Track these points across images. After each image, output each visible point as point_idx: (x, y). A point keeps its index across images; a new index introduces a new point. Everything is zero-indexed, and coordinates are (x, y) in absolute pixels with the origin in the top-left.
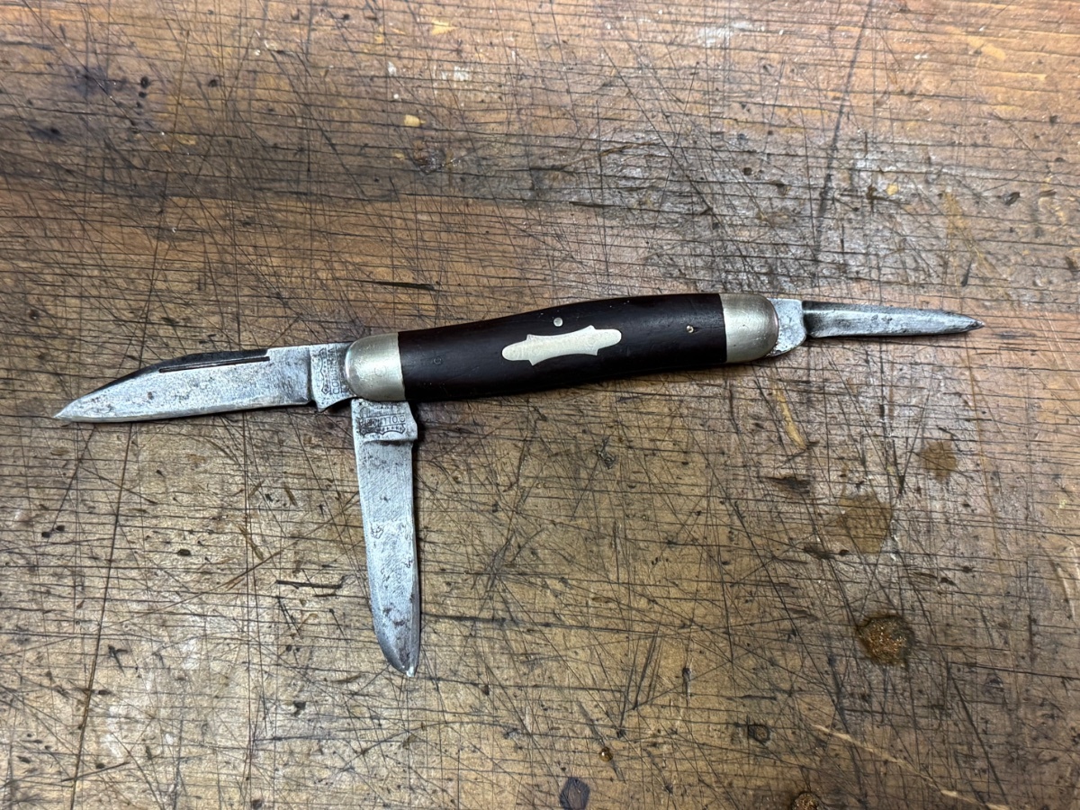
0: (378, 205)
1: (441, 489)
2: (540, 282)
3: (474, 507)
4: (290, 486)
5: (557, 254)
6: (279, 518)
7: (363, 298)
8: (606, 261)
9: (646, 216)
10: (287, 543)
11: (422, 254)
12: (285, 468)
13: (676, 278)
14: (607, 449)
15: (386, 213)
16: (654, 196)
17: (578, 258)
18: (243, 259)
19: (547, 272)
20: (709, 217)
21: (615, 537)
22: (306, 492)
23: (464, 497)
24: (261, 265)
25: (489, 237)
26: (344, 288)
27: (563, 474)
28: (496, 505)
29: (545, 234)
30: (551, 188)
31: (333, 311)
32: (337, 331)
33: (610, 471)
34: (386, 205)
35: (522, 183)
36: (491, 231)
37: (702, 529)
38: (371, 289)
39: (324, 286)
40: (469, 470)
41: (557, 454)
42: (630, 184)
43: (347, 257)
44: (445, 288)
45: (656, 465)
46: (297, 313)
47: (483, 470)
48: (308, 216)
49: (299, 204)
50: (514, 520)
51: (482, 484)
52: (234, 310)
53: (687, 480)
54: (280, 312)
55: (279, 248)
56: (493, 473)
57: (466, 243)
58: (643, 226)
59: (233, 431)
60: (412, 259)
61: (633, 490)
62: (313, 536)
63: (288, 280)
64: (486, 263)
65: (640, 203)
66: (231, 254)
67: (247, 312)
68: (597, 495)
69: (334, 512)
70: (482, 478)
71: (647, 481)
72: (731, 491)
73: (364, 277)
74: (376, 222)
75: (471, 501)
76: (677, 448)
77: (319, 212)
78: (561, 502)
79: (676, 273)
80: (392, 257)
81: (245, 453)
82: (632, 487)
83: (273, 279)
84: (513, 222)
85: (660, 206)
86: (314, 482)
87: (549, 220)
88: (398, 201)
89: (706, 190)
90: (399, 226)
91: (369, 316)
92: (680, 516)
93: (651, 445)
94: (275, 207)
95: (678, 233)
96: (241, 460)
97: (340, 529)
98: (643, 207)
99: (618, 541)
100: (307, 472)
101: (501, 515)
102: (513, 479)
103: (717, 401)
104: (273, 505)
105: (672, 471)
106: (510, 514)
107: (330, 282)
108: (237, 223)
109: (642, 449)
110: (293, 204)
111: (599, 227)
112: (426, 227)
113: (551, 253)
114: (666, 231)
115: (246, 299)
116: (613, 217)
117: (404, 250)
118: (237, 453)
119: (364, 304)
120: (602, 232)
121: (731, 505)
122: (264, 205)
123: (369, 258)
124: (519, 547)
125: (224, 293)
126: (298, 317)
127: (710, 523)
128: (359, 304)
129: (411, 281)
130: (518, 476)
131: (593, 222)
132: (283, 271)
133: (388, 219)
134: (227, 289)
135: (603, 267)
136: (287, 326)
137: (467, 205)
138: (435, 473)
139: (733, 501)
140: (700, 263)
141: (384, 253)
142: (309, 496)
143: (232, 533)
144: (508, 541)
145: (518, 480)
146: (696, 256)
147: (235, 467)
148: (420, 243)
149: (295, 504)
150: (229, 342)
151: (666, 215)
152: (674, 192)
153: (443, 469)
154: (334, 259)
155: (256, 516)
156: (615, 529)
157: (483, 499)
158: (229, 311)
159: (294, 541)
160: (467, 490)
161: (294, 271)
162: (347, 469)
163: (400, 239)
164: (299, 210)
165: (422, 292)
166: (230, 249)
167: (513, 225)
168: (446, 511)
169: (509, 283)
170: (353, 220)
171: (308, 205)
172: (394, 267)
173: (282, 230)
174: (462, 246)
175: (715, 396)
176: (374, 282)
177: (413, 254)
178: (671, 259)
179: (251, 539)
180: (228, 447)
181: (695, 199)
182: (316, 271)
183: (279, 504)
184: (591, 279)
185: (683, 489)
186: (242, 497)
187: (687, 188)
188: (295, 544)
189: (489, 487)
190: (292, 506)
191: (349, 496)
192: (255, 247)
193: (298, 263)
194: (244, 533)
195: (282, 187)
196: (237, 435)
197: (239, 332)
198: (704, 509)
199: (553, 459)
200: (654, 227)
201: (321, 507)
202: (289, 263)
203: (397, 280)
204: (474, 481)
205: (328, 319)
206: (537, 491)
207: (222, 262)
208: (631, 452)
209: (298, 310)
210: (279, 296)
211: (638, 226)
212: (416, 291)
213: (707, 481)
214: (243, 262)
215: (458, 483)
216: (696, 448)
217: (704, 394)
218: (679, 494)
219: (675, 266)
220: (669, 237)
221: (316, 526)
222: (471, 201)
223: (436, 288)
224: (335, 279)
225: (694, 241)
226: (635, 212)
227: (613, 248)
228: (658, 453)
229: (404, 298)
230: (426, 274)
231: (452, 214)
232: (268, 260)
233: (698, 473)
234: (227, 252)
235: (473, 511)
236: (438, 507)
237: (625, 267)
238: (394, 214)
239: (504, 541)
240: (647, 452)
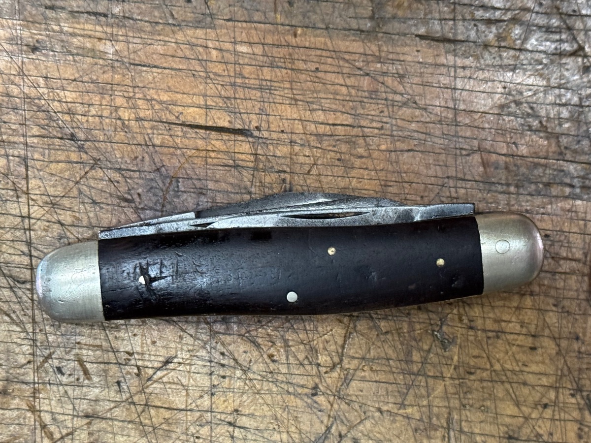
0: (190, 32)
1: (255, 368)
2: (376, 131)
3: (291, 390)
4: (85, 358)
5: (398, 98)
6: (70, 393)
7: (171, 144)
8: (455, 109)
9: (505, 54)
10: (80, 422)
11: (240, 94)
12: (79, 339)
13: (536, 131)
14: (444, 328)
15: (200, 42)
16: (517, 31)
17: (421, 103)
18: (33, 93)
19: (385, 120)
20: (580, 59)
21: (449, 429)
22: (102, 366)
23: (280, 377)
24: (54, 100)
25: (319, 75)
26: (149, 131)
27: (394, 356)
28: (316, 387)
29: (385, 74)
30: (394, 17)
31: (136, 158)
32: (141, 182)
33: (447, 354)
34: (200, 33)
35: (360, 11)
36: (322, 67)
37: (548, 424)
38: (180, 134)
39: (125, 127)
40: (287, 346)
41: (387, 333)
42: (487, 15)
43: (152, 93)
44: (266, 134)
45: (499, 350)
46: (94, 159)
47: (302, 347)
48: (108, 43)
49: (98, 28)
50: (336, 406)
51: (301, 364)
52: (22, 152)
53: (534, 368)
54: (74, 157)
55: (75, 80)
56: (314, 351)
57: (291, 82)
58: (501, 66)
59: (20, 293)
60: (228, 98)
61: (472, 377)
62: (109, 415)
63: (84, 119)
64: (315, 107)
65: (499, 37)
66: (18, 86)
67: (36, 156)
68: (431, 381)
69: (133, 390)
70: (301, 356)
71: (488, 366)
72: (583, 382)
73: (172, 118)
74: (188, 53)
75: (288, 383)
76: (524, 331)
77: (121, 38)
78: (390, 388)
79: (535, 124)
80: (205, 96)
81: (33, 319)
82: (471, 373)
83: (67, 118)
84: (347, 57)
85: (523, 43)
86: (111, 355)
87: (391, 56)
88: (214, 28)
89: (579, 25)
90: (214, 59)
91: (178, 165)
92: (524, 409)
93: (496, 327)
94: (71, 30)
95: (541, 75)
96: (29, 327)
97: (140, 409)
98: (503, 44)
99: (452, 433)
100: (104, 343)
101: (321, 399)
102: (336, 359)
103: (574, 277)
104: (64, 379)
105: (517, 357)
106: (331, 398)
107: (133, 123)
108: (25, 48)
109: (484, 331)
110: (90, 27)
111: (449, 67)
112: (246, 61)
113: (390, 97)
114: (528, 73)
115: (35, 140)
116: (465, 55)
117: (219, 87)
118: (24, 319)
119: (172, 150)
120: (452, 74)
121: (582, 398)
122: (56, 28)
123: (179, 96)
124: (340, 436)
125: (10, 132)
126: (96, 163)
127: (557, 417)
128: (166, 150)
129: (226, 124)
130: (341, 356)
131: (442, 60)
132: (80, 109)
133: (201, 50)
134: (14, 127)
135: (450, 116)
136: (83, 173)
137: (295, 35)
138: (247, 349)
139: (585, 394)
140: (565, 113)
141: (196, 90)
142: (105, 371)
143: (18, 409)
144: (328, 429)
145: (341, 360)
146: (560, 105)
147: (23, 335)
148: (239, 81)
149: (89, 379)
150: (16, 190)
151: (529, 55)
152: (539, 27)
153: (258, 346)
154: (137, 96)
155: (47, 391)
156: (449, 420)
157: (301, 381)
158: (16, 153)
159: (87, 421)
160: (284, 370)
161: (91, 108)
162: (149, 341)
163: (216, 74)
164: (98, 34)
165: (241, 138)
166: (17, 80)
167: (347, 61)
168: (258, 393)
169: (340, 130)
170: (160, 48)
171: (109, 30)
172: (207, 107)
173: (77, 58)
174: (287, 85)
175: (573, 272)
176: (183, 125)
177: (230, 93)
178: (532, 108)
179: (39, 416)
180: (14, 312)
181: (564, 37)
182: (117, 108)
183: (72, 379)
184: (437, 130)
185: (531, 379)
186: (29, 369)
187: (555, 22)
188: (89, 424)
189: (308, 367)
190: (86, 382)
191: (150, 372)
192: (46, 78)
193: (96, 99)
194: (32, 409)
195: (79, 7)
196: (25, 298)
197: (27, 178)
198: (551, 401)
199: (382, 337)
200: (514, 69)
201: (118, 383)
202: (86, 99)
203: (210, 124)
204: (292, 360)
205: (130, 167)
206: (363, 374)
207: (8, 95)
208: (471, 333)
209: (95, 154)
210: (73, 137)
211: (494, 66)
212: (232, 137)
213: (557, 370)
214: (32, 95)
215: (274, 361)
216: (547, 332)
217: (560, 270)
218: (525, 384)
219: (536, 116)
220: (530, 81)
221: (112, 405)
222: (299, 31)
223: (256, 133)
224: (139, 119)
225: (559, 87)
226: (493, 50)
227: (464, 93)
228: (503, 336)
229: (218, 144)
230: (244, 116)
231: (278, 46)
232: (62, 93)
233: (547, 361)
234: (13, 83)
235: (288, 393)
236: (250, 388)
237: (477, 116)
238: (210, 44)
239: (324, 429)
240: (490, 334)
